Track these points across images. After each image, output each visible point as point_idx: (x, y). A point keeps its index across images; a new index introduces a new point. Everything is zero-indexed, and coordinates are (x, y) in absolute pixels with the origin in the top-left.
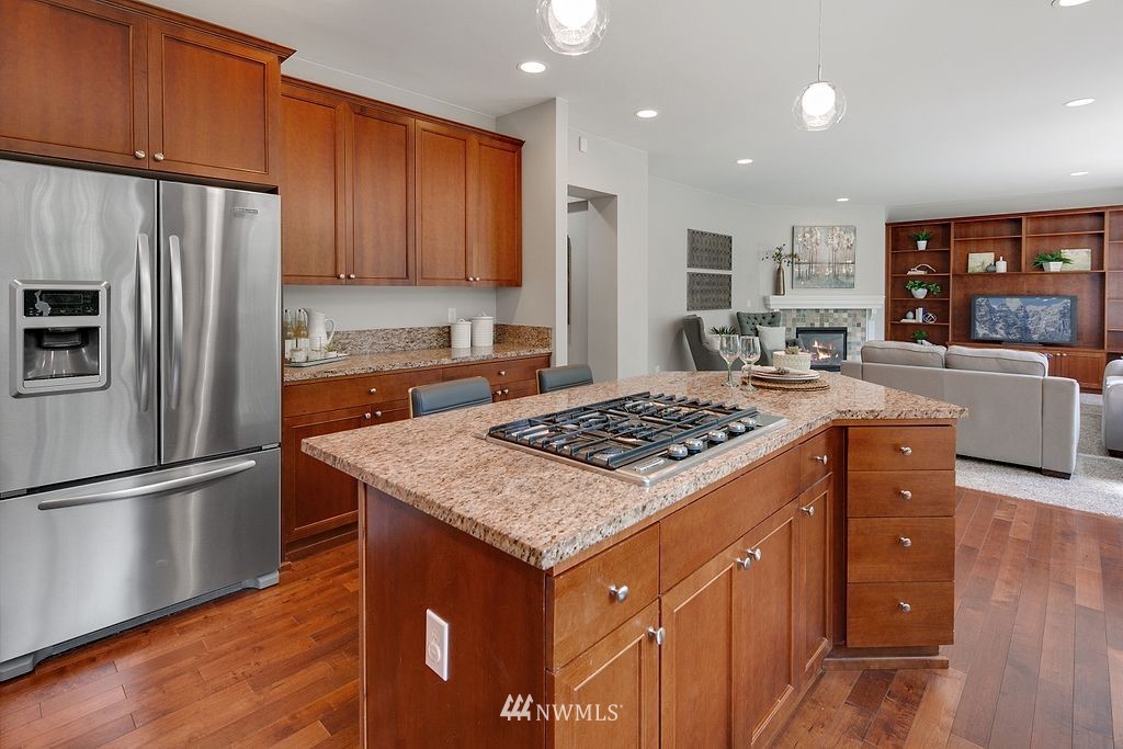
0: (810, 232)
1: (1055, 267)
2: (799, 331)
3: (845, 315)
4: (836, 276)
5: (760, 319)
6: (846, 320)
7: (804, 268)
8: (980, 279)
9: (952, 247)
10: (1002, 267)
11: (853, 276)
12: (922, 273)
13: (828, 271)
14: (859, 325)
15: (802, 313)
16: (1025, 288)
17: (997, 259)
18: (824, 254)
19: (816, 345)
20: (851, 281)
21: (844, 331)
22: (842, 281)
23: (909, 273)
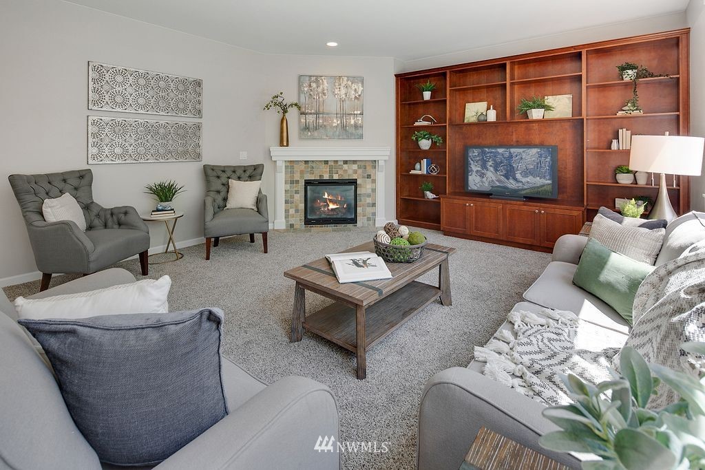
0: (317, 81)
1: (536, 114)
2: (308, 183)
3: (355, 167)
4: (344, 127)
5: (229, 173)
6: (355, 172)
7: (311, 119)
8: (475, 130)
9: (448, 96)
10: (492, 116)
11: (362, 127)
12: (426, 123)
13: (336, 122)
14: (369, 176)
15: (310, 164)
16: (514, 138)
17: (488, 108)
18: (331, 105)
19: (326, 196)
20: (359, 131)
21: (353, 182)
22: (351, 132)
23: (417, 124)
